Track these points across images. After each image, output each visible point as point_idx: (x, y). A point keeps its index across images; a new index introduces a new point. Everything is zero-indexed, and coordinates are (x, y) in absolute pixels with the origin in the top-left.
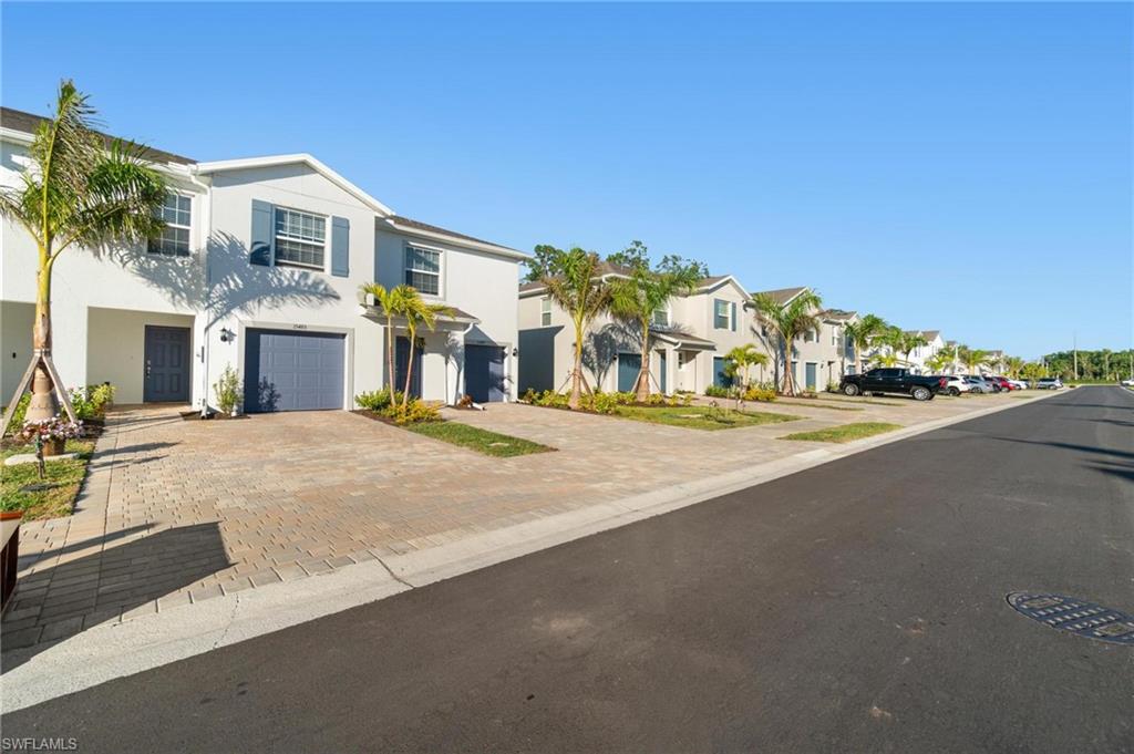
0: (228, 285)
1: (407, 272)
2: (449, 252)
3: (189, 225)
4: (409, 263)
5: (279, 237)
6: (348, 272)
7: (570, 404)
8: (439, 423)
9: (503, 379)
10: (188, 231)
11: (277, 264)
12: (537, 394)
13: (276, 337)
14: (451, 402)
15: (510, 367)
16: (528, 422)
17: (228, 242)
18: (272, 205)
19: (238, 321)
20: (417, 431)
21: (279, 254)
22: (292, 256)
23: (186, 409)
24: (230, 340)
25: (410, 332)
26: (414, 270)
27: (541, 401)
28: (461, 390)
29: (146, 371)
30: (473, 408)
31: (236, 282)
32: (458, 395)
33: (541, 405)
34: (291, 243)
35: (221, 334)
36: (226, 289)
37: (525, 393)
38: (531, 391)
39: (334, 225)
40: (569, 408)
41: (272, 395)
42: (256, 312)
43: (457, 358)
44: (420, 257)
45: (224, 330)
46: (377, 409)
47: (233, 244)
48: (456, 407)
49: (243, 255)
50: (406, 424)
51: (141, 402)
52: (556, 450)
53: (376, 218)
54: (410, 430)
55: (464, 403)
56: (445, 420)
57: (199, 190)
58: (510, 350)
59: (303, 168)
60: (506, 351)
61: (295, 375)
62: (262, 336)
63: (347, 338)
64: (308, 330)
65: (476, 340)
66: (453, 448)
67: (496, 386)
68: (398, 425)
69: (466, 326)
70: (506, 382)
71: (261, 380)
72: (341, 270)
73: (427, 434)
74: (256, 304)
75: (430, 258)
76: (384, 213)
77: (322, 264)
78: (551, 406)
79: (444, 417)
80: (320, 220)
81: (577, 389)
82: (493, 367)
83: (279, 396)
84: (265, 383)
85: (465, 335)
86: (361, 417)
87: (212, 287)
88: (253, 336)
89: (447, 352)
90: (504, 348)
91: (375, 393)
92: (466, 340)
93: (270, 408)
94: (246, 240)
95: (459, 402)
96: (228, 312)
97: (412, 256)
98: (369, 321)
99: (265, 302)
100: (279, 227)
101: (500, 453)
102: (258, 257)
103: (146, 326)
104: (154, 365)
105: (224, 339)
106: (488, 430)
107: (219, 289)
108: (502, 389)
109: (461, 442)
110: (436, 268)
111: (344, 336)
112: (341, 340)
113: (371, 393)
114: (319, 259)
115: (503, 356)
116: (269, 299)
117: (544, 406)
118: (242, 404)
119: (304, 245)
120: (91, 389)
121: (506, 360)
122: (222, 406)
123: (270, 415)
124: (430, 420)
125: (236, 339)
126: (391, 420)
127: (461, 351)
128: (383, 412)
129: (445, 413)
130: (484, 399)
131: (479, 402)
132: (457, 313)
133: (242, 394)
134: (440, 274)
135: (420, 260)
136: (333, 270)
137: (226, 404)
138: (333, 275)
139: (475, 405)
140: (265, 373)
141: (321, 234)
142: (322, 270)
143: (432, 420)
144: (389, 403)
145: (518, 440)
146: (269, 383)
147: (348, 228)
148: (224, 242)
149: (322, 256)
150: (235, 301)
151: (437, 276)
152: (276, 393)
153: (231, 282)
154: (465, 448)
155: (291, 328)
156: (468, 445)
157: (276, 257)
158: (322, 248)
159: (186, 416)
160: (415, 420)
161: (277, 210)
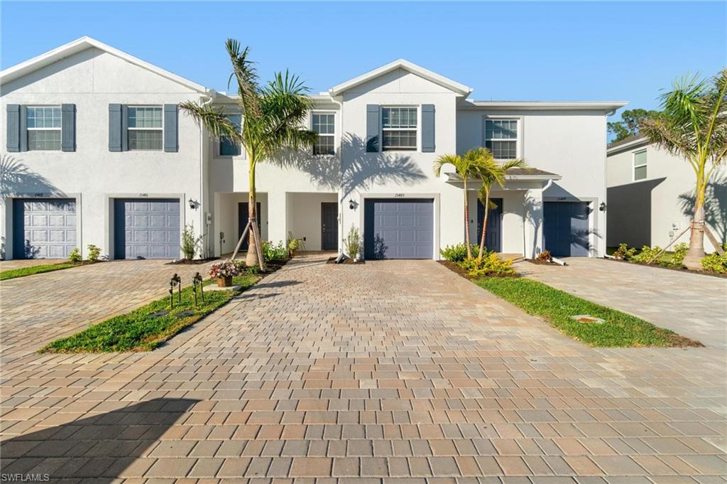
0: (353, 169)
1: (487, 142)
2: (527, 118)
3: (333, 133)
4: (489, 135)
5: (385, 129)
6: (434, 148)
7: (686, 263)
8: (512, 279)
9: (587, 233)
10: (333, 137)
11: (384, 150)
12: (633, 250)
13: (384, 204)
14: (529, 256)
15: (597, 223)
16: (627, 285)
17: (351, 139)
18: (379, 106)
19: (359, 195)
20: (486, 287)
21: (385, 142)
22: (394, 141)
23: (333, 255)
24: (356, 208)
25: (484, 194)
26: (492, 140)
27: (637, 257)
28: (540, 244)
29: (322, 230)
30: (552, 262)
31: (357, 167)
32: (536, 250)
33: (638, 263)
34: (393, 132)
35: (349, 204)
36: (351, 172)
37: (616, 248)
38: (623, 247)
39: (423, 112)
40: (685, 269)
41: (382, 247)
42: (370, 187)
43: (534, 215)
44: (499, 128)
45: (351, 201)
46: (456, 260)
47: (355, 140)
48: (533, 261)
49: (361, 146)
50: (478, 277)
51: (320, 249)
52: (698, 344)
53: (457, 98)
54: (480, 285)
55: (543, 257)
56: (519, 275)
57: (337, 107)
58: (595, 206)
59: (401, 71)
60: (591, 206)
61: (398, 232)
62: (376, 204)
63: (435, 202)
64: (406, 197)
65: (555, 197)
66: (521, 316)
67: (580, 242)
68: (469, 278)
69: (545, 183)
70: (591, 238)
71: (375, 236)
72: (429, 147)
73: (495, 291)
74: (370, 182)
75: (508, 127)
76: (462, 92)
77: (415, 145)
78: (656, 264)
79: (518, 271)
80: (414, 111)
81: (697, 246)
82: (575, 223)
83: (387, 248)
84: (378, 238)
85: (544, 193)
86: (443, 267)
87: (344, 172)
88: (370, 204)
89: (524, 210)
90: (588, 203)
91: (455, 246)
92: (544, 198)
93: (381, 257)
94: (363, 135)
95: (537, 256)
96: (353, 188)
97: (491, 127)
98: (452, 186)
99: (375, 180)
100: (385, 121)
101: (592, 335)
102: (371, 146)
103: (322, 203)
104: (326, 227)
105: (352, 207)
106: (570, 292)
107: (347, 173)
108: (587, 246)
109: (534, 308)
110: (514, 135)
111: (432, 200)
112: (431, 204)
113: (453, 247)
114: (413, 141)
115: (588, 211)
116: (378, 177)
117: (643, 263)
118: (363, 253)
119: (402, 132)
120: (289, 242)
121: (591, 216)
122: (350, 254)
123: (381, 262)
124: (502, 275)
125: (359, 207)
126: (464, 272)
127: (538, 207)
128: (459, 263)
129: (521, 267)
130: (565, 253)
131: (558, 256)
132: (535, 172)
133: (363, 246)
134: (518, 140)
135: (498, 130)
136: (423, 148)
137: (353, 253)
138: (423, 152)
139: (554, 259)
140: (378, 231)
141: (414, 121)
142: (415, 149)
143: (504, 276)
144: (466, 256)
145: (618, 316)
146: (381, 238)
147: (434, 111)
148: (349, 139)
149: (415, 138)
150: (358, 180)
151: (515, 142)
152: (385, 245)
153: (354, 167)
154: (537, 317)
155: (394, 197)
156: (541, 314)
157: (383, 145)
158: (415, 132)
159: (331, 260)
160: (487, 274)
161: (383, 109)
